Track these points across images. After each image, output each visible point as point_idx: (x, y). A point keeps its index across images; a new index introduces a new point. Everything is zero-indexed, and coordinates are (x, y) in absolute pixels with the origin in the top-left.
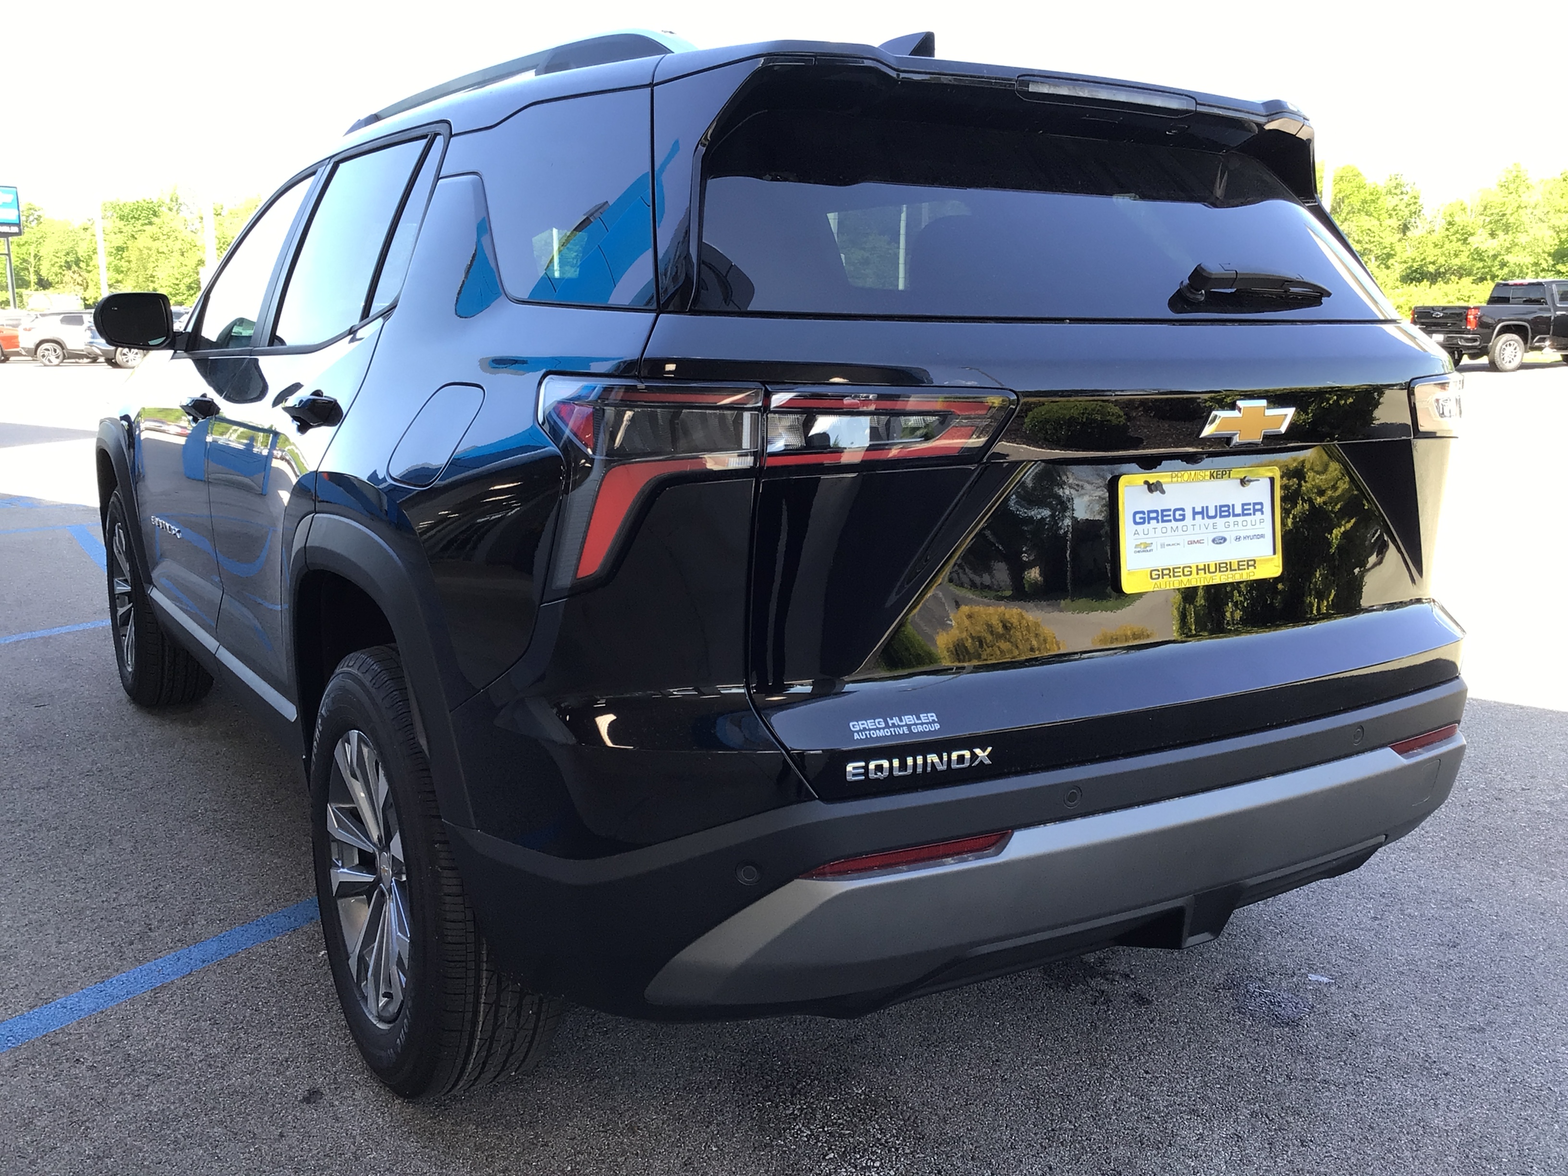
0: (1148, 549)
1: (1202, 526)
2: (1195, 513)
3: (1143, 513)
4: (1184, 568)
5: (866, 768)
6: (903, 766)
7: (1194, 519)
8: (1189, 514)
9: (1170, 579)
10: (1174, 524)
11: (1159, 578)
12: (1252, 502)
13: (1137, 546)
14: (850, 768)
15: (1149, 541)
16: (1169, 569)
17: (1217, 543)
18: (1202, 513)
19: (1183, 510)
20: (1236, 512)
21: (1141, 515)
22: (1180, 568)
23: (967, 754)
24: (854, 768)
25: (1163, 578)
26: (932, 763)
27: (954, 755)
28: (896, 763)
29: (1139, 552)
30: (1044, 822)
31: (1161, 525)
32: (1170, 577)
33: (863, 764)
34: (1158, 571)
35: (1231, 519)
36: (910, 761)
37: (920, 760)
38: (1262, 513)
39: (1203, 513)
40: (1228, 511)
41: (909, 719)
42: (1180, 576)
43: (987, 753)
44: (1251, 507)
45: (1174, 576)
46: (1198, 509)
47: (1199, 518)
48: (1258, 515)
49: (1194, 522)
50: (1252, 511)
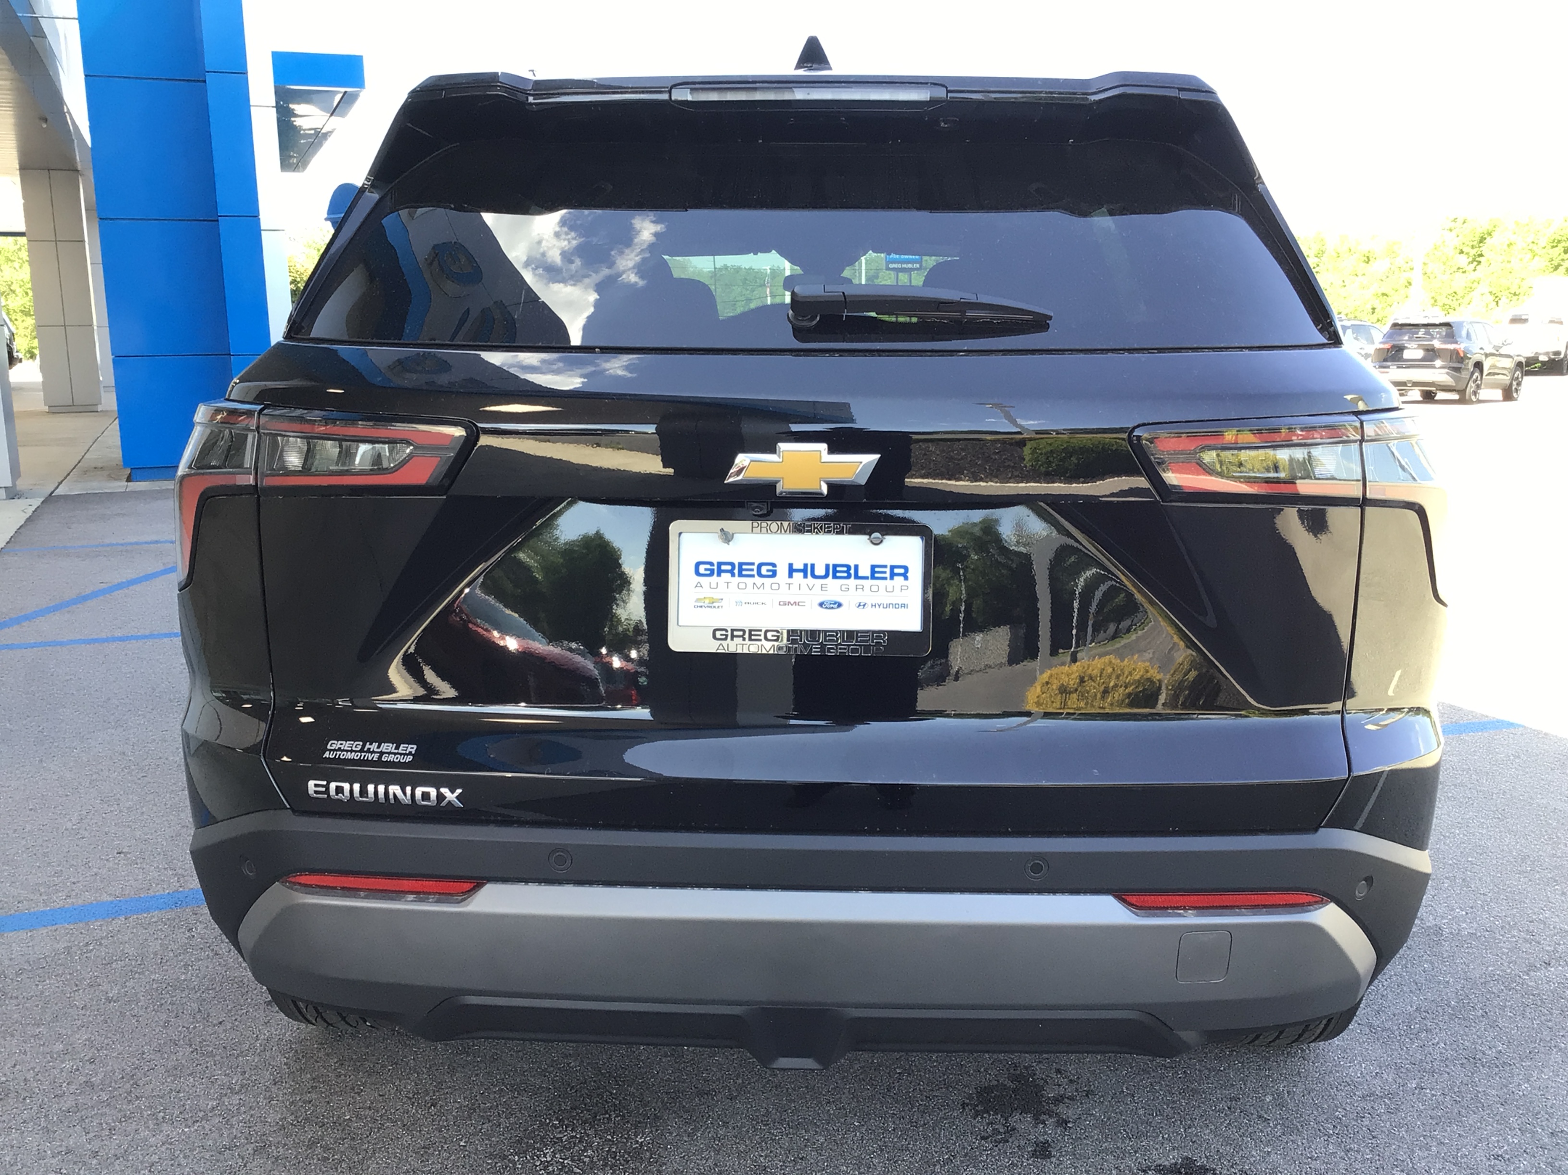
0: (716, 604)
1: (804, 587)
2: (792, 571)
3: (711, 564)
4: (766, 631)
5: (327, 787)
6: (363, 792)
7: (790, 576)
8: (782, 571)
9: (744, 642)
10: (758, 580)
11: (726, 639)
12: (889, 564)
13: (698, 600)
14: (311, 783)
15: (716, 596)
16: (744, 631)
17: (826, 608)
18: (804, 571)
19: (774, 565)
20: (860, 574)
21: (708, 566)
22: (761, 631)
23: (433, 792)
24: (316, 785)
25: (732, 639)
26: (395, 795)
27: (419, 791)
28: (357, 787)
29: (701, 607)
30: (526, 881)
31: (737, 579)
32: (744, 639)
33: (325, 783)
34: (726, 631)
35: (852, 582)
36: (371, 788)
37: (381, 788)
38: (906, 578)
39: (808, 570)
40: (848, 572)
41: (387, 747)
42: (760, 640)
43: (456, 794)
44: (888, 570)
45: (750, 639)
46: (798, 565)
47: (798, 576)
48: (899, 580)
49: (790, 581)
50: (888, 575)
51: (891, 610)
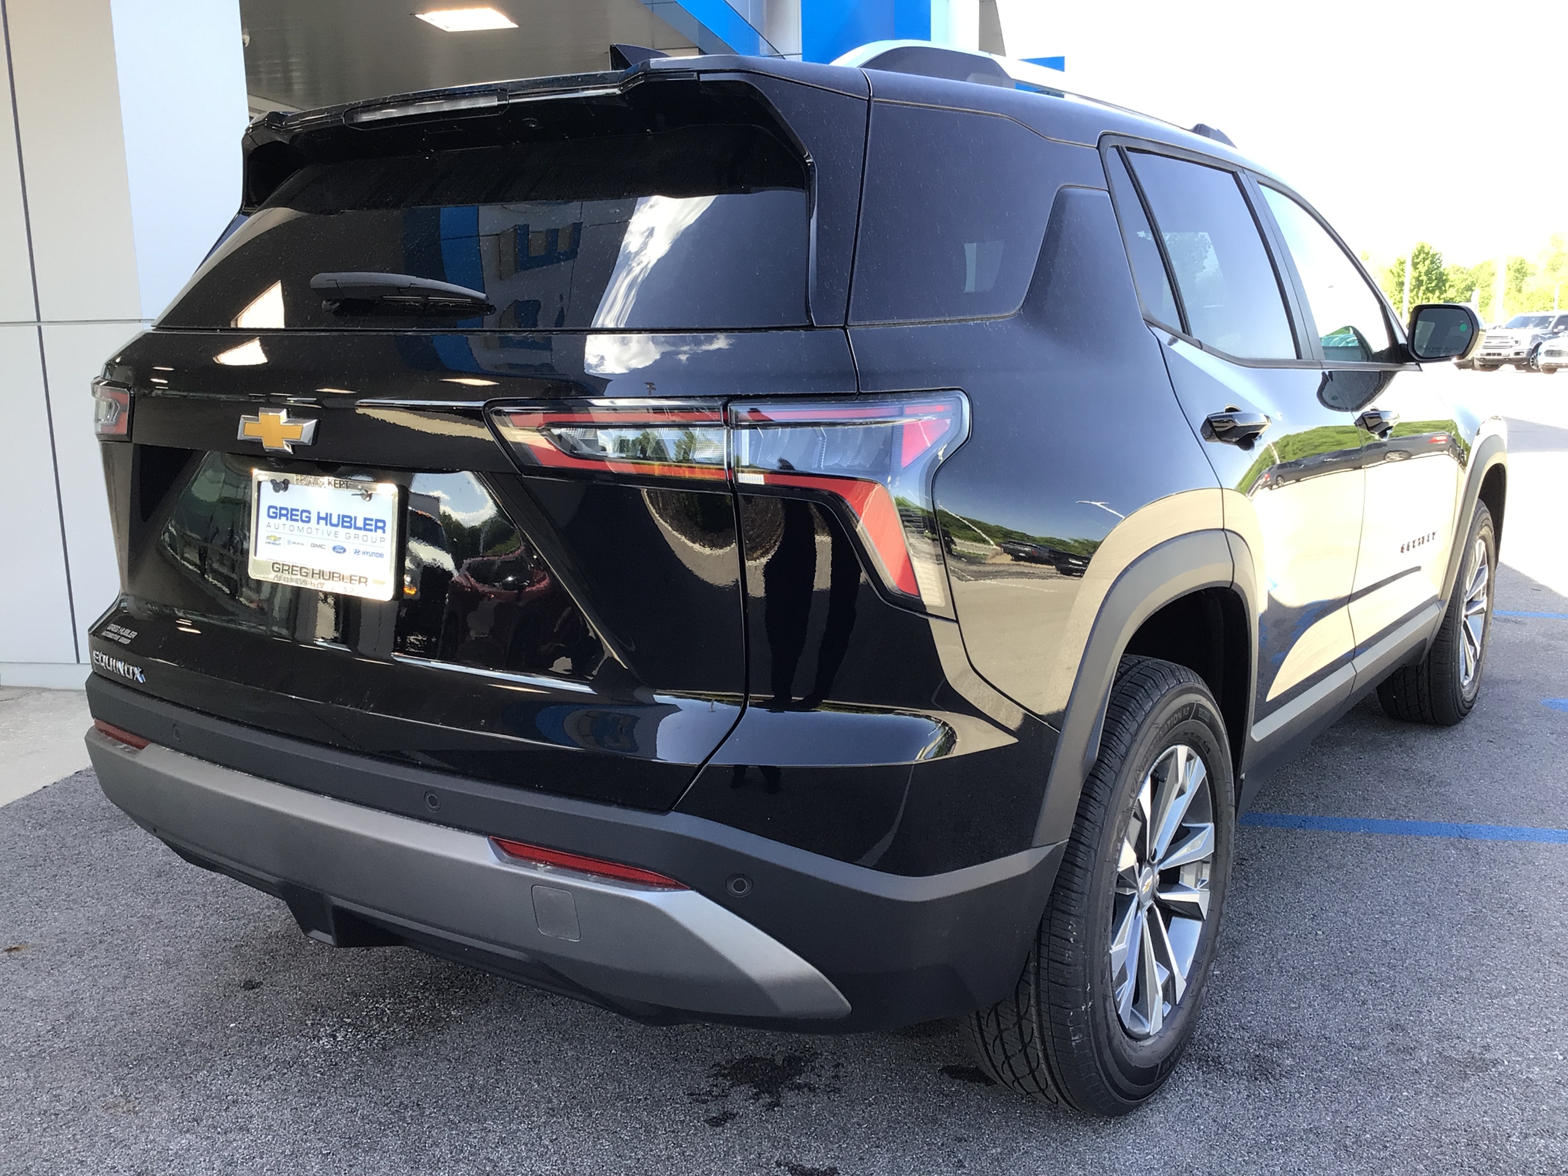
0: (277, 542)
1: (325, 532)
2: (319, 518)
3: (276, 508)
4: (302, 568)
5: (99, 656)
7: (318, 523)
8: (314, 517)
9: (288, 576)
10: (300, 524)
11: (279, 571)
12: (374, 518)
13: (268, 538)
14: (94, 653)
15: (278, 536)
16: (290, 566)
17: (337, 552)
18: (325, 519)
19: (309, 512)
20: (358, 525)
21: (275, 510)
22: (299, 567)
24: (96, 655)
25: (282, 572)
29: (269, 543)
30: (166, 746)
31: (290, 523)
32: (288, 573)
33: (98, 653)
34: (280, 565)
35: (352, 531)
38: (385, 531)
39: (328, 519)
40: (350, 522)
41: (126, 632)
42: (297, 575)
44: (373, 523)
45: (292, 574)
46: (323, 515)
47: (322, 522)
48: (380, 531)
49: (318, 527)
50: (373, 528)
51: (373, 558)
